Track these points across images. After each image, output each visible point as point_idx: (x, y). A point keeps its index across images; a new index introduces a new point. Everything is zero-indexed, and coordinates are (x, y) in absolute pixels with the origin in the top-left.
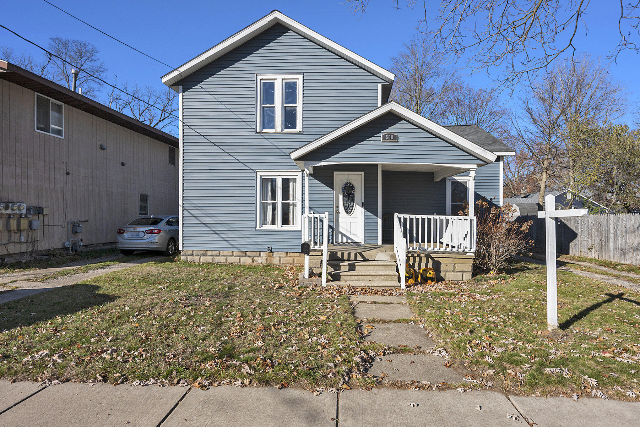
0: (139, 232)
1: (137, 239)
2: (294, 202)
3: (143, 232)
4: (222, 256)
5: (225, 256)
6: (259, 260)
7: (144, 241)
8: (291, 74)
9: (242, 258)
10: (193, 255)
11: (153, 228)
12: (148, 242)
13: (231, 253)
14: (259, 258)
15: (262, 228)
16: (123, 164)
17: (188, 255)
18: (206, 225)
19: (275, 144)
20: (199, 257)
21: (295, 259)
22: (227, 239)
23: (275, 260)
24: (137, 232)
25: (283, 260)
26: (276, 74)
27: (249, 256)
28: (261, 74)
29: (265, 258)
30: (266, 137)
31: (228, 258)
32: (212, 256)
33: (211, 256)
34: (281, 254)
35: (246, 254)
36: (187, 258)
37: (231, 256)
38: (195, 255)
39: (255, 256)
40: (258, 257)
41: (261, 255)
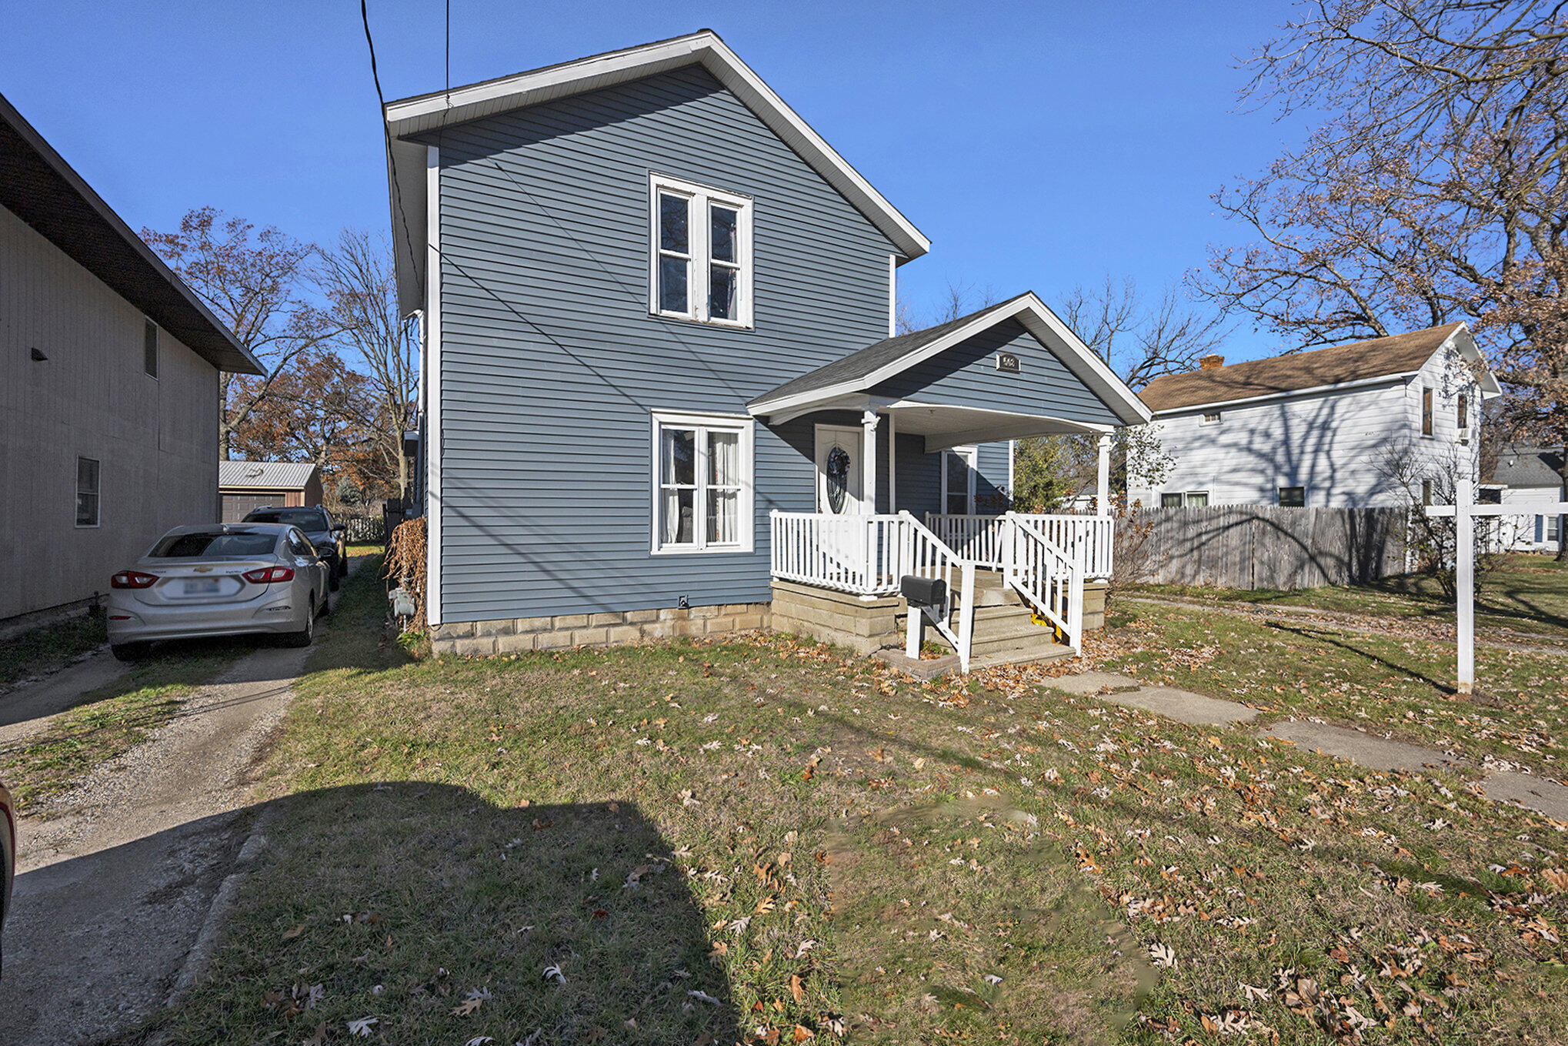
0: (216, 579)
1: (211, 601)
2: (725, 487)
3: (236, 577)
4: (560, 629)
5: (567, 629)
6: (657, 630)
7: (244, 606)
8: (729, 191)
9: (613, 631)
10: (473, 635)
11: (272, 565)
12: (259, 610)
13: (585, 621)
14: (657, 625)
15: (662, 552)
16: (37, 356)
17: (459, 637)
18: (512, 549)
19: (694, 348)
20: (492, 639)
21: (737, 620)
22: (575, 584)
23: (695, 627)
24: (211, 581)
25: (712, 624)
26: (696, 182)
27: (632, 624)
28: (661, 173)
29: (670, 623)
30: (674, 329)
31: (577, 633)
32: (532, 631)
33: (527, 632)
34: (708, 610)
35: (624, 619)
36: (453, 646)
37: (585, 627)
38: (479, 633)
39: (646, 622)
40: (653, 622)
41: (662, 617)
